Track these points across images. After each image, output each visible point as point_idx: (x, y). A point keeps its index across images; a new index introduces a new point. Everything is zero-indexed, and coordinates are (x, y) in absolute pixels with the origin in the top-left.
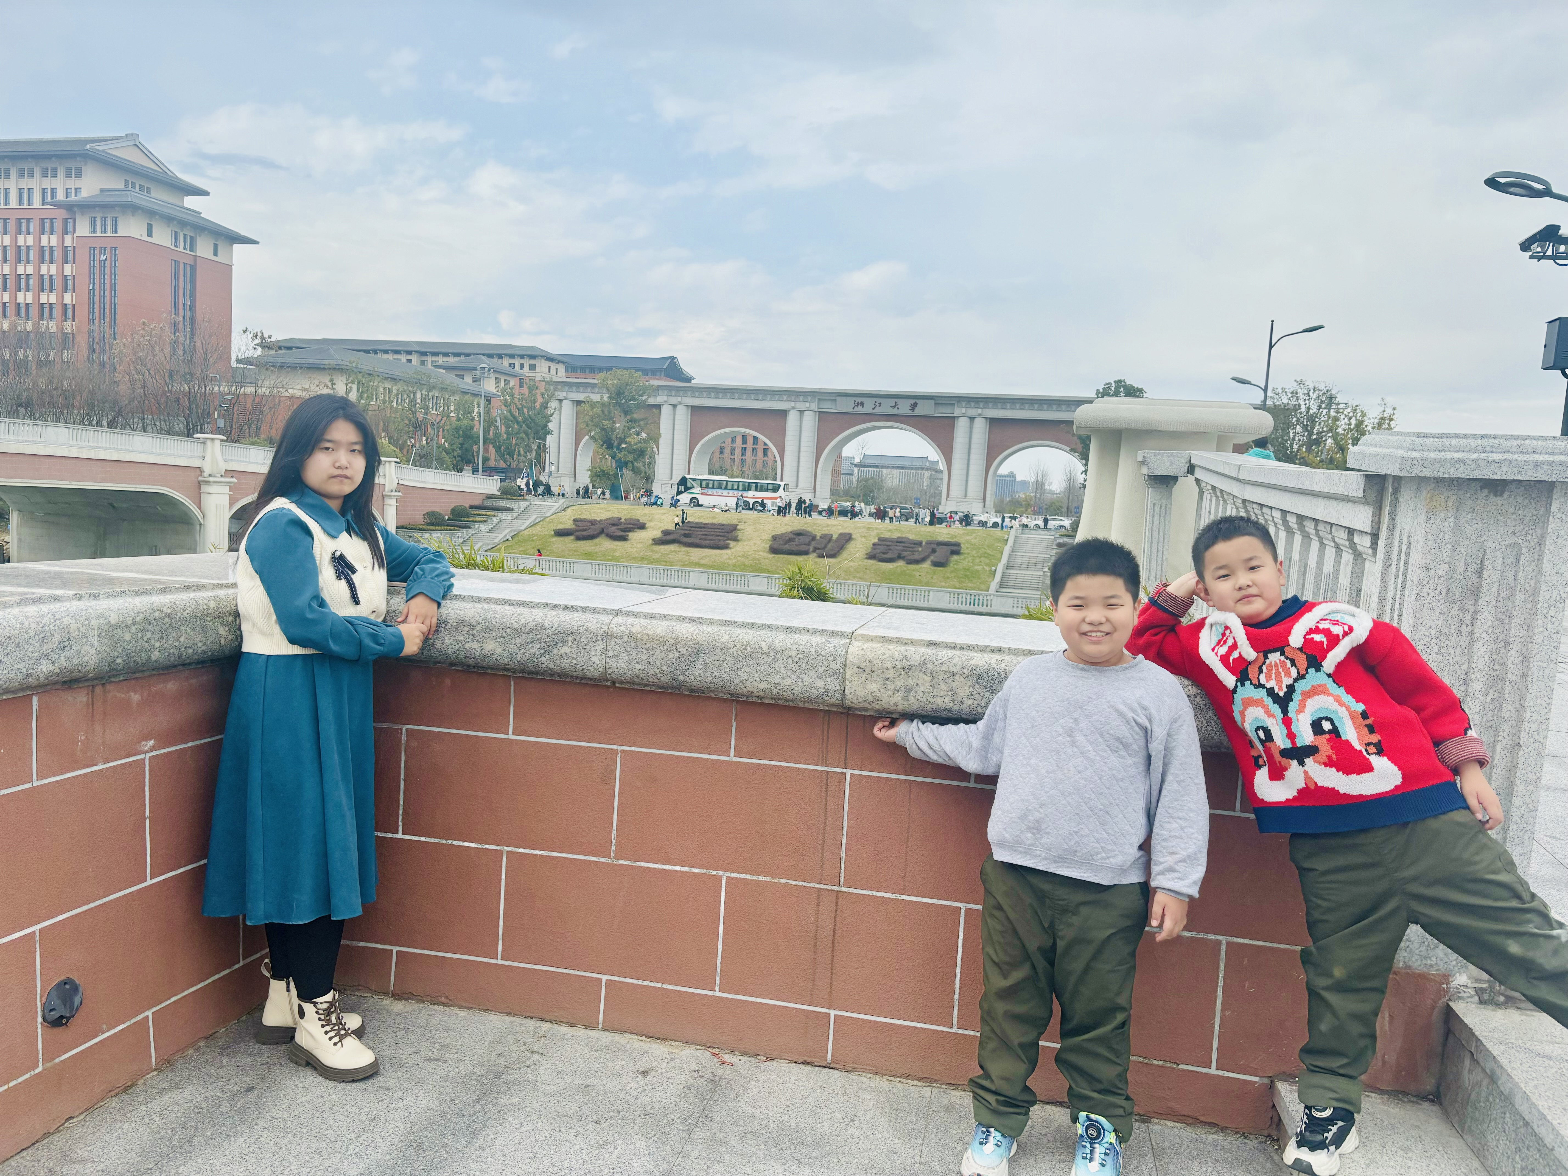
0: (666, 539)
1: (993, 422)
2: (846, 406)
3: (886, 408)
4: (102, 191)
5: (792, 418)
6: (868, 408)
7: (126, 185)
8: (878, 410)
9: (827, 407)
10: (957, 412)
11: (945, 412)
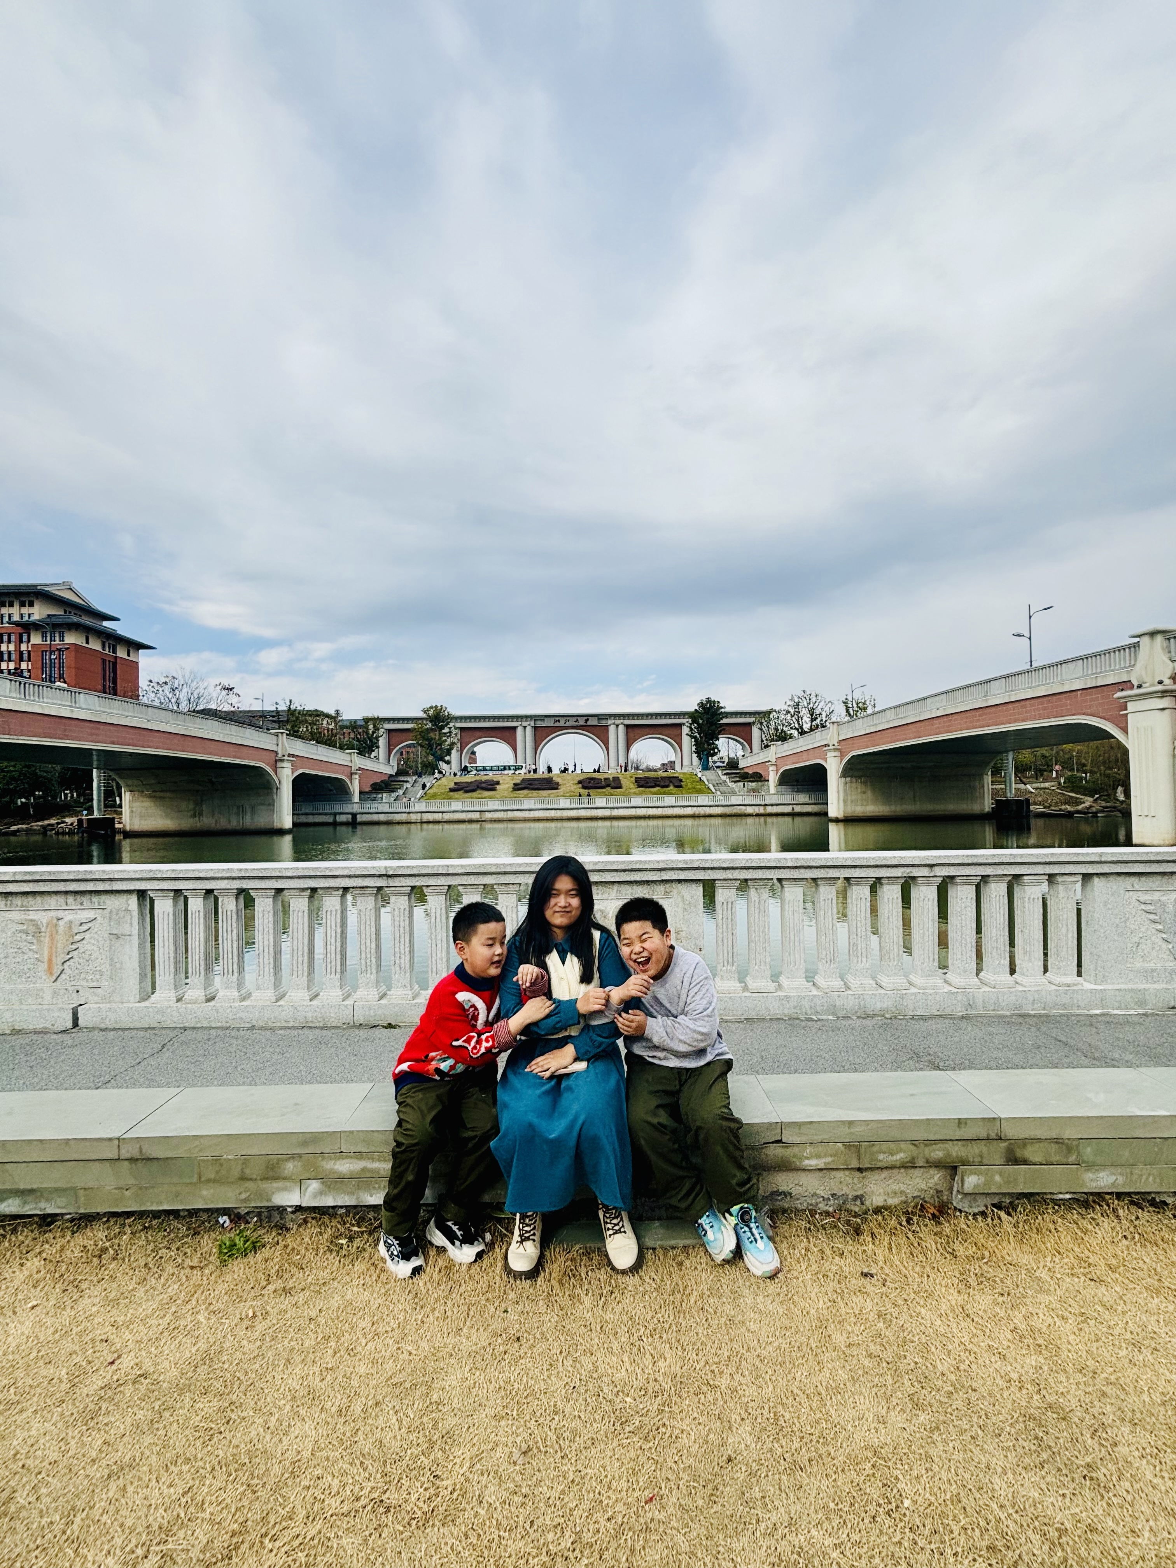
0: (517, 787)
1: (627, 727)
2: (550, 722)
3: (572, 723)
4: (49, 615)
5: (519, 731)
6: (562, 723)
7: (65, 612)
8: (567, 724)
9: (539, 724)
10: (610, 722)
11: (604, 723)
